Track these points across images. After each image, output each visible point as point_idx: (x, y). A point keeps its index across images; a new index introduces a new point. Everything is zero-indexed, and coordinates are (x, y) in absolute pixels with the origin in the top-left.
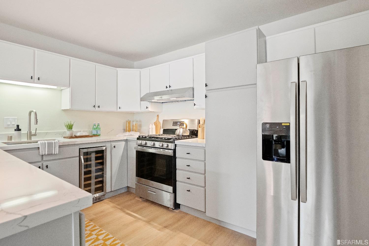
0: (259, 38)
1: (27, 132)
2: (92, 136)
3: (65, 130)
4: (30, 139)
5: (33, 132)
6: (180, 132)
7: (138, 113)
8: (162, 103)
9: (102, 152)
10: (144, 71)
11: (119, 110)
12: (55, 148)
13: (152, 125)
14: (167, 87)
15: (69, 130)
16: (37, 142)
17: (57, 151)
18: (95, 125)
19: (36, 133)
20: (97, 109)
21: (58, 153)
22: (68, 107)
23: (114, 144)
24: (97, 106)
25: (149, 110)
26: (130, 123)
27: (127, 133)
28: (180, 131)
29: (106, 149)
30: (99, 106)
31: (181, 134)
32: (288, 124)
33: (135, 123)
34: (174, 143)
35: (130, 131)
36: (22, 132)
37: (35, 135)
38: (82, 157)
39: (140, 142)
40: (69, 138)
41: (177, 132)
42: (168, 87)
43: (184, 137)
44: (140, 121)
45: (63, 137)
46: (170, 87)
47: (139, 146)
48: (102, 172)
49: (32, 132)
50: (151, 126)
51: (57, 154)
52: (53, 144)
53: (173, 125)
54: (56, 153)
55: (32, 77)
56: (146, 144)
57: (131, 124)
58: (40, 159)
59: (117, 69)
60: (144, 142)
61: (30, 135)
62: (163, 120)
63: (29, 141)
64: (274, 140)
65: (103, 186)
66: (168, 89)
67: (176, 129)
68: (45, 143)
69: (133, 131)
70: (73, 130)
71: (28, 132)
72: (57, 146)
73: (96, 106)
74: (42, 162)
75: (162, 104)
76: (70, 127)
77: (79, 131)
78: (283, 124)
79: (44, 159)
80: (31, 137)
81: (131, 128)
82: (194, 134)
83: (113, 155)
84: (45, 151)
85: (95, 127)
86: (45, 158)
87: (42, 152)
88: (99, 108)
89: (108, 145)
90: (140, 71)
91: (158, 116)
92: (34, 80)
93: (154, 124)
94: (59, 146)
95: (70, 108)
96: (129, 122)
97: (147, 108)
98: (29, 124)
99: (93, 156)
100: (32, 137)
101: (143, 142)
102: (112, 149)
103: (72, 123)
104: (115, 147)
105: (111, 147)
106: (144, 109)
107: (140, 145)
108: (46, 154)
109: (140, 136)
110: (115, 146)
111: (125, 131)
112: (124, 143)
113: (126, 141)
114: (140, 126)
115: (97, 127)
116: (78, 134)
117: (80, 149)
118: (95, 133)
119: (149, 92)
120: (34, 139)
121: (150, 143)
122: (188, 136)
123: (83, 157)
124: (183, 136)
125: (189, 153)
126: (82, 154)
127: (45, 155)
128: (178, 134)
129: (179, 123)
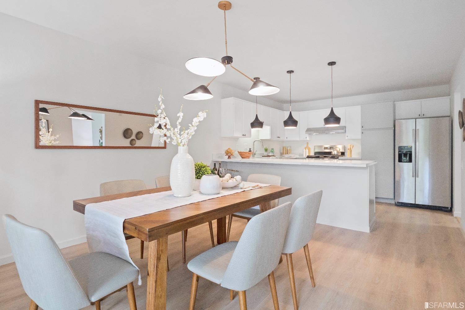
25: (307, 139)
31: (337, 154)
50: (304, 150)
57: (287, 148)
59: (284, 112)
64: (404, 154)
67: (331, 152)
78: (408, 147)
91: (308, 143)
93: (307, 149)
95: (270, 138)
106: (303, 139)
128: (334, 154)
129: (329, 148)
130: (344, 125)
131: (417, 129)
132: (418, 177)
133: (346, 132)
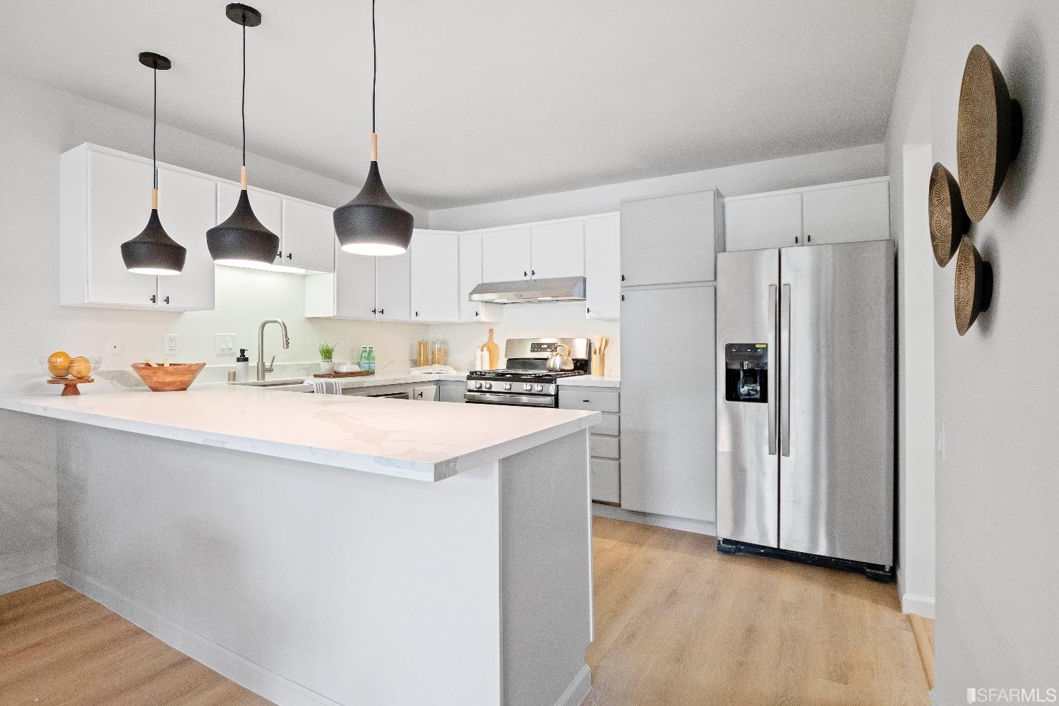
0: (717, 198)
1: (257, 365)
3: (319, 359)
4: (263, 377)
5: (268, 364)
6: (554, 364)
10: (470, 238)
11: (414, 318)
13: (482, 350)
14: (525, 274)
15: (326, 360)
16: (302, 383)
18: (365, 350)
19: (272, 366)
20: (378, 315)
22: (330, 312)
23: (419, 388)
25: (481, 319)
28: (556, 361)
30: (383, 310)
31: (558, 368)
32: (765, 346)
33: (438, 346)
34: (556, 383)
36: (250, 363)
37: (271, 370)
39: (473, 384)
40: (327, 377)
41: (551, 364)
42: (529, 273)
43: (564, 373)
44: (446, 343)
45: (312, 375)
46: (533, 275)
49: (265, 365)
50: (479, 352)
53: (532, 351)
56: (490, 386)
57: (429, 348)
60: (485, 384)
61: (263, 370)
62: (508, 341)
63: (261, 382)
64: (744, 371)
66: (528, 278)
67: (546, 359)
68: (322, 384)
69: (433, 363)
70: (333, 359)
71: (258, 363)
75: (504, 305)
76: (327, 354)
77: (345, 363)
78: (757, 346)
80: (263, 373)
81: (430, 357)
82: (582, 366)
85: (366, 353)
88: (382, 313)
89: (410, 391)
90: (458, 236)
91: (491, 331)
93: (485, 349)
94: (343, 389)
95: (336, 314)
96: (426, 345)
97: (477, 314)
98: (260, 348)
100: (266, 373)
104: (421, 395)
105: (415, 394)
106: (468, 317)
107: (476, 390)
110: (422, 393)
112: (434, 387)
113: (436, 383)
115: (369, 354)
116: (344, 369)
118: (367, 367)
120: (269, 378)
122: (572, 370)
124: (562, 370)
125: (587, 401)
128: (552, 366)
129: (546, 346)
130: (579, 273)
131: (782, 283)
132: (787, 454)
133: (585, 296)
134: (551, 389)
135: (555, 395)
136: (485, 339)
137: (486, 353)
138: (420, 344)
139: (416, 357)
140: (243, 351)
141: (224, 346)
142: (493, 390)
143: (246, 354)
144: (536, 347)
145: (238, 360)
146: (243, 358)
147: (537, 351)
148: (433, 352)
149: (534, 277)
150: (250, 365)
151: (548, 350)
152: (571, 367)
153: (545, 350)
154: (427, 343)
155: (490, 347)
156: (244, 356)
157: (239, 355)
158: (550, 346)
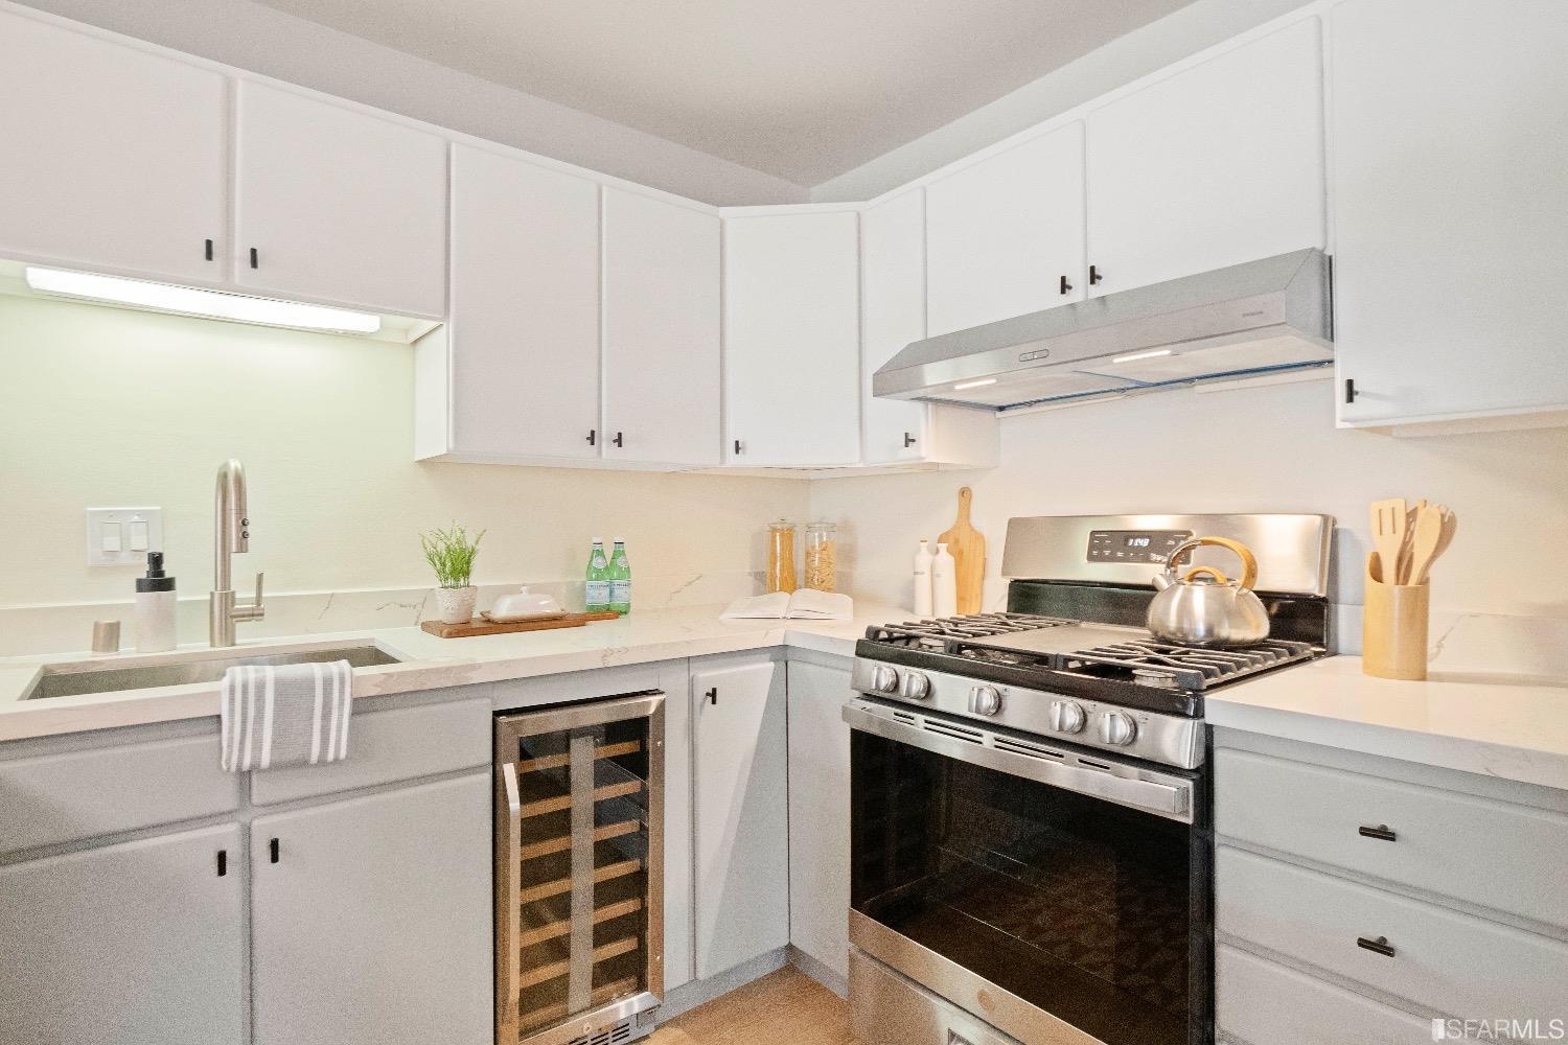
1: (208, 597)
2: (579, 621)
3: (432, 581)
4: (228, 636)
5: (244, 594)
7: (843, 478)
8: (1001, 409)
9: (637, 729)
11: (733, 460)
12: (326, 716)
13: (933, 551)
14: (1064, 287)
15: (451, 582)
17: (338, 742)
18: (600, 553)
19: (258, 602)
20: (608, 450)
21: (343, 754)
23: (706, 677)
24: (607, 432)
25: (923, 454)
26: (791, 538)
27: (780, 603)
28: (1189, 605)
29: (662, 706)
30: (620, 434)
33: (821, 536)
34: (1199, 713)
35: (791, 586)
36: (180, 594)
37: (255, 615)
38: (510, 772)
39: (881, 674)
40: (444, 634)
42: (1078, 279)
44: (846, 527)
45: (420, 622)
46: (1094, 277)
47: (868, 697)
48: (636, 822)
49: (238, 596)
50: (924, 559)
51: (336, 760)
52: (313, 689)
53: (1091, 558)
54: (330, 757)
55: (209, 243)
56: (929, 690)
57: (799, 545)
58: (227, 798)
59: (724, 212)
60: (913, 680)
61: (227, 614)
62: (1012, 523)
63: (219, 650)
65: (642, 914)
66: (1074, 297)
67: (1152, 592)
68: (260, 687)
69: (809, 583)
70: (473, 580)
71: (212, 594)
72: (341, 703)
73: (604, 435)
74: (244, 818)
75: (999, 414)
76: (457, 566)
77: (512, 590)
79: (256, 799)
80: (229, 625)
81: (800, 566)
82: (1302, 625)
83: (702, 750)
84: (257, 746)
85: (598, 563)
86: (261, 791)
87: (235, 749)
88: (620, 445)
89: (673, 684)
90: (858, 214)
91: (964, 493)
92: (227, 272)
93: (943, 546)
94: (355, 701)
95: (451, 446)
96: (788, 534)
97: (908, 441)
98: (219, 552)
99: (583, 757)
100: (238, 625)
101: (911, 676)
102: (697, 708)
103: (470, 543)
104: (713, 695)
105: (691, 694)
106: (883, 451)
107: (881, 694)
108: (265, 761)
109: (877, 632)
110: (714, 690)
111: (764, 583)
112: (766, 668)
113: (782, 654)
114: (848, 555)
115: (610, 563)
116: (503, 610)
117: (497, 714)
118: (598, 596)
119: (919, 337)
120: (248, 636)
121: (957, 693)
122: (1264, 646)
123: (517, 768)
124: (1219, 647)
125: (1384, 834)
126: (510, 746)
127: (255, 768)
129: (1145, 542)
134: (1175, 739)
135: (1196, 771)
136: (948, 517)
137: (946, 561)
138: (774, 530)
139: (767, 569)
140: (156, 560)
141: (112, 543)
142: (940, 704)
143: (168, 570)
144: (1110, 543)
145: (141, 586)
146: (157, 580)
147: (1112, 559)
148: (808, 554)
149: (1096, 291)
150: (180, 599)
151: (1154, 556)
152: (1258, 626)
153: (1143, 556)
154: (790, 530)
155: (961, 545)
156: (161, 574)
157: (143, 571)
158: (1159, 541)
